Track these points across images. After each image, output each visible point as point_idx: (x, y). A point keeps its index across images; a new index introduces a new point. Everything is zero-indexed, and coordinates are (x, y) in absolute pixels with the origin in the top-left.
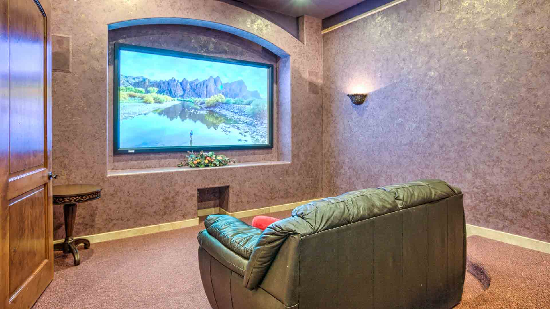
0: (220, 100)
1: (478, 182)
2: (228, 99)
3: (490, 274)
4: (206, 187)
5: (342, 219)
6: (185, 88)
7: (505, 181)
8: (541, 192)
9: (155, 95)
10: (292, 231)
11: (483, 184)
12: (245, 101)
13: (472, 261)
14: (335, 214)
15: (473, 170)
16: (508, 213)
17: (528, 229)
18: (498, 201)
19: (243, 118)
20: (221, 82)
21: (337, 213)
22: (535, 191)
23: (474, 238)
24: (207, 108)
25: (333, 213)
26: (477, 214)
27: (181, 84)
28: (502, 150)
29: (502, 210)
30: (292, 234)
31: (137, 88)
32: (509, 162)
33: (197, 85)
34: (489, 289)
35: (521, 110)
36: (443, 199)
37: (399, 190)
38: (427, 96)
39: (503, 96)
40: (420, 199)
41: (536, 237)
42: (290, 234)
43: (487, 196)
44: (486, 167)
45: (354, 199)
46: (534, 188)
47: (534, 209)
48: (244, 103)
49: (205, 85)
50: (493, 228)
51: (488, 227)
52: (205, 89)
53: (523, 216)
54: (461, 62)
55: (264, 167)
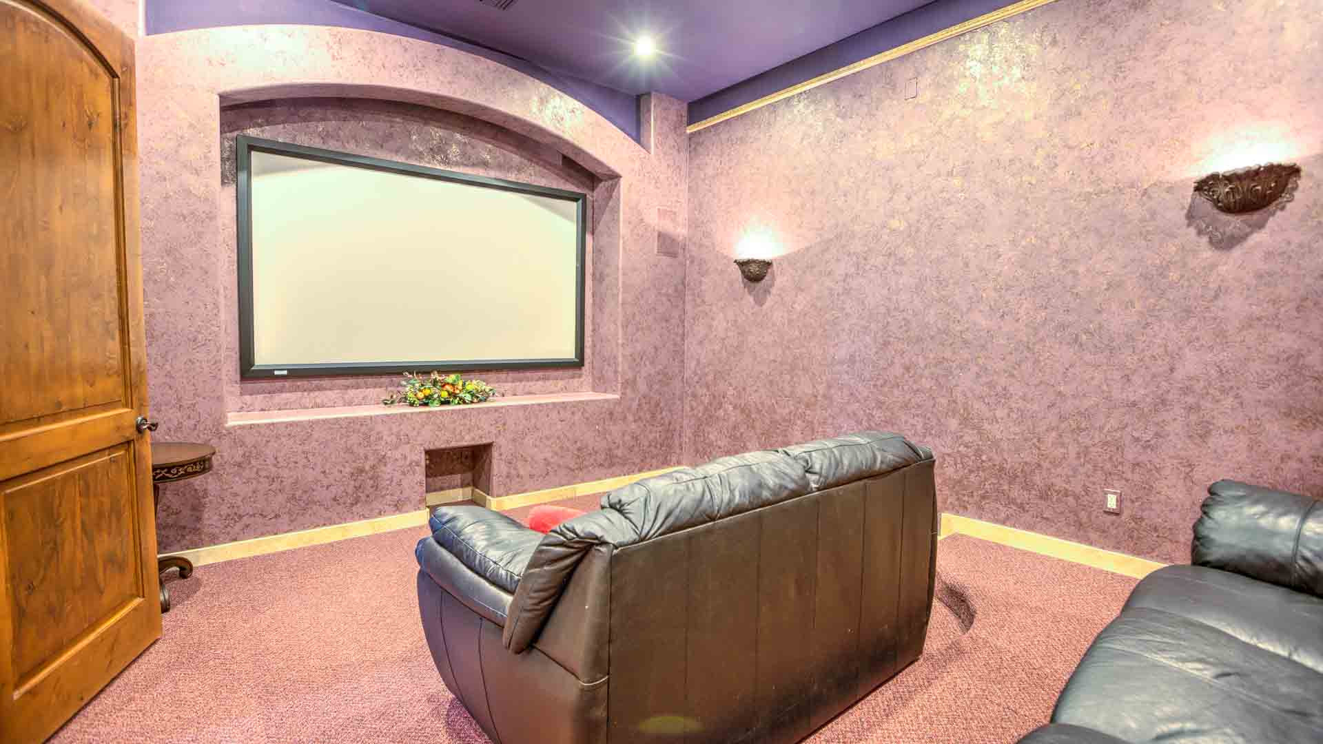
1: (970, 436)
3: (977, 604)
4: (443, 446)
5: (697, 513)
7: (1015, 434)
8: (1073, 455)
10: (597, 538)
11: (976, 438)
13: (947, 582)
14: (684, 502)
15: (962, 411)
16: (1016, 492)
17: (1047, 519)
18: (1002, 469)
21: (687, 502)
22: (1062, 450)
23: (954, 538)
25: (680, 501)
26: (964, 495)
28: (1013, 376)
29: (1006, 487)
30: (597, 545)
32: (1024, 398)
34: (970, 631)
35: (1049, 299)
36: (895, 469)
37: (813, 454)
38: (885, 269)
39: (1020, 271)
40: (853, 470)
41: (1059, 534)
42: (593, 544)
43: (983, 461)
44: (984, 408)
45: (724, 474)
46: (1063, 445)
47: (1059, 483)
50: (989, 520)
51: (980, 518)
53: (1041, 498)
54: (949, 202)
55: (564, 405)
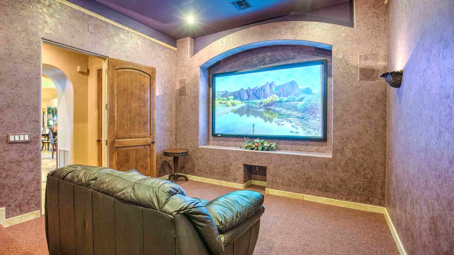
0: (274, 100)
2: (281, 98)
6: (249, 94)
9: (232, 101)
12: (297, 98)
19: (295, 113)
20: (275, 85)
24: (264, 106)
27: (247, 91)
31: (223, 98)
33: (257, 90)
48: (296, 100)
49: (263, 90)
52: (263, 93)
